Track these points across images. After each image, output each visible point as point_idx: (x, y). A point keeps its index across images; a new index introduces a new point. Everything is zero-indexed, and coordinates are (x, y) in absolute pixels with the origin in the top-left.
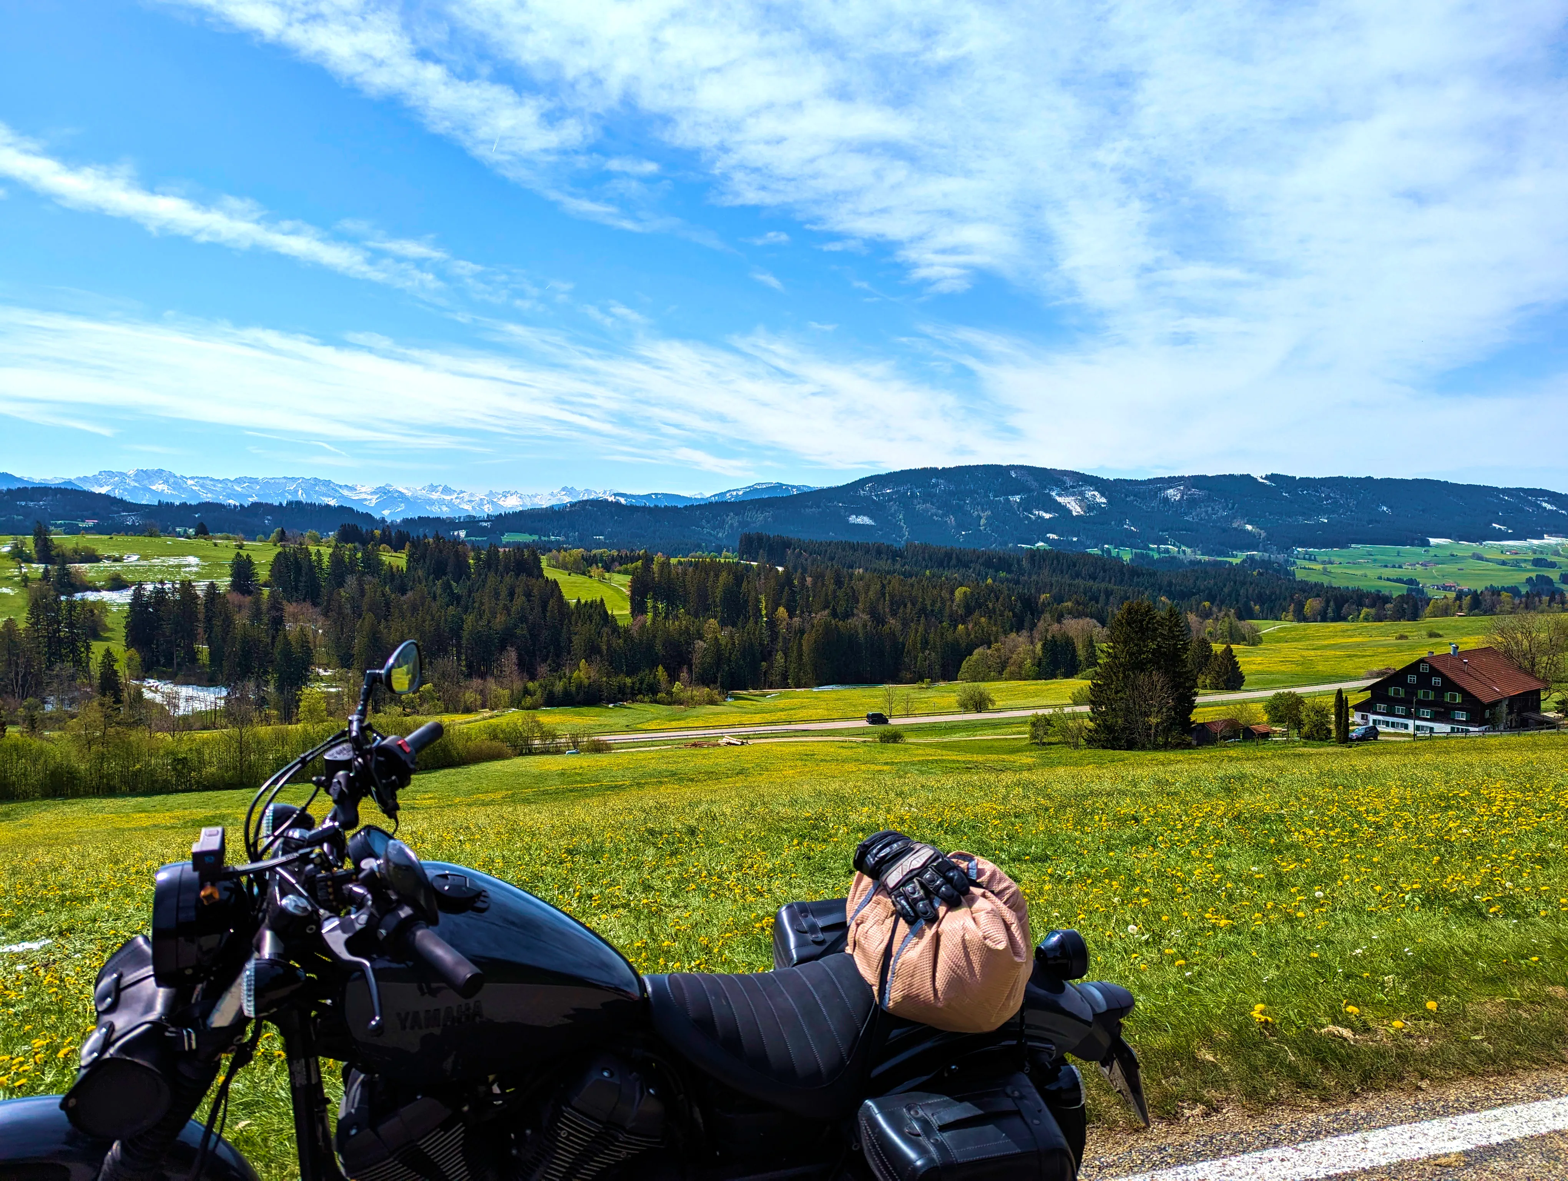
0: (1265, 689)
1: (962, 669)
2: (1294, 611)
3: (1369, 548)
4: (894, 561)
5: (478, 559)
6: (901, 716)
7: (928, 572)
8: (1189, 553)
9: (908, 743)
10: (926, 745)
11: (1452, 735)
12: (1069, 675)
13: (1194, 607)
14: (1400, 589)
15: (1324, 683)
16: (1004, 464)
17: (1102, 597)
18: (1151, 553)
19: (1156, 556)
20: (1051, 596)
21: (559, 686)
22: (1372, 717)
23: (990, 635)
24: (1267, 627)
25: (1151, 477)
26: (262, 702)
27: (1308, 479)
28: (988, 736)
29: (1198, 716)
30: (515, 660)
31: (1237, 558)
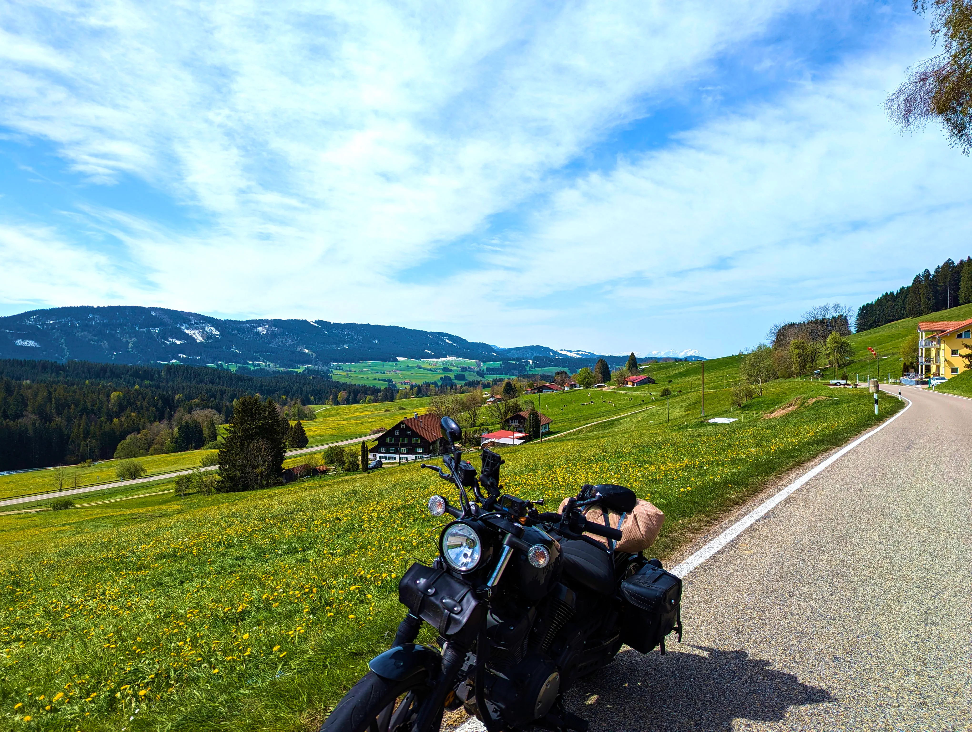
0: (320, 445)
1: (117, 451)
2: (333, 399)
3: (369, 362)
4: (58, 374)
6: (70, 489)
7: (87, 382)
8: (272, 366)
9: (77, 508)
10: (92, 507)
11: (417, 460)
12: (197, 448)
13: (277, 399)
14: (384, 385)
15: (350, 439)
16: (147, 306)
17: (219, 395)
18: (249, 366)
19: (252, 368)
20: (183, 396)
22: (378, 455)
23: (139, 424)
24: (318, 409)
25: (248, 319)
27: (337, 324)
28: (142, 495)
29: (286, 465)
31: (300, 369)
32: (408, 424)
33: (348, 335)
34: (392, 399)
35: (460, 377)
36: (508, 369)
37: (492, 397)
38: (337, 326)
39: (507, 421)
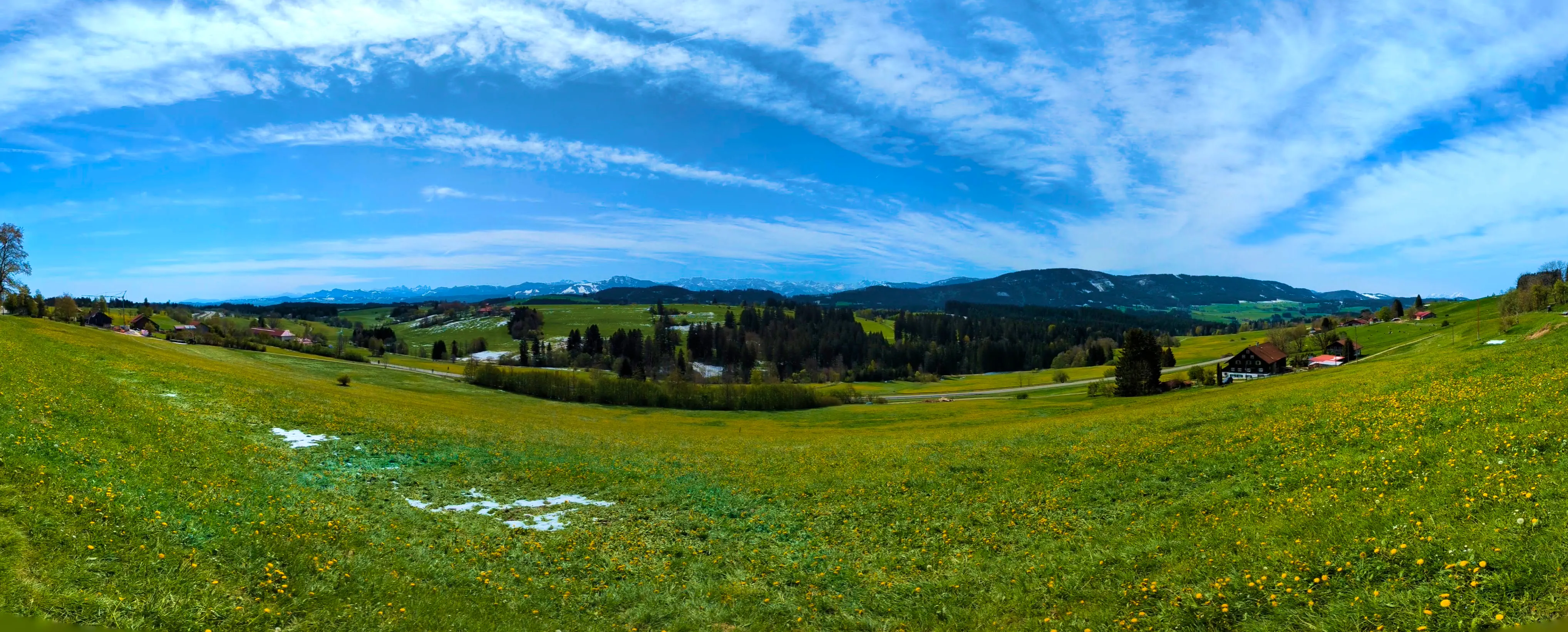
0: (1185, 365)
1: (1053, 363)
2: (1192, 332)
3: (1218, 305)
4: (1019, 313)
5: (825, 313)
6: (1026, 386)
7: (1035, 318)
8: (1149, 308)
9: (1030, 399)
10: (1038, 399)
11: (1258, 378)
12: (1101, 364)
13: (1153, 331)
14: (1229, 321)
15: (1207, 361)
16: (1069, 267)
17: (1114, 328)
18: (1134, 308)
19: (1136, 309)
20: (1091, 328)
21: (862, 372)
22: (1229, 374)
23: (1065, 346)
24: (1182, 339)
26: (736, 374)
28: (1068, 394)
29: (1162, 379)
30: (842, 360)
31: (1169, 310)
32: (1253, 351)
33: (1202, 284)
34: (1235, 332)
35: (1287, 315)
36: (1324, 308)
37: (1313, 330)
38: (1195, 278)
39: (1328, 347)
